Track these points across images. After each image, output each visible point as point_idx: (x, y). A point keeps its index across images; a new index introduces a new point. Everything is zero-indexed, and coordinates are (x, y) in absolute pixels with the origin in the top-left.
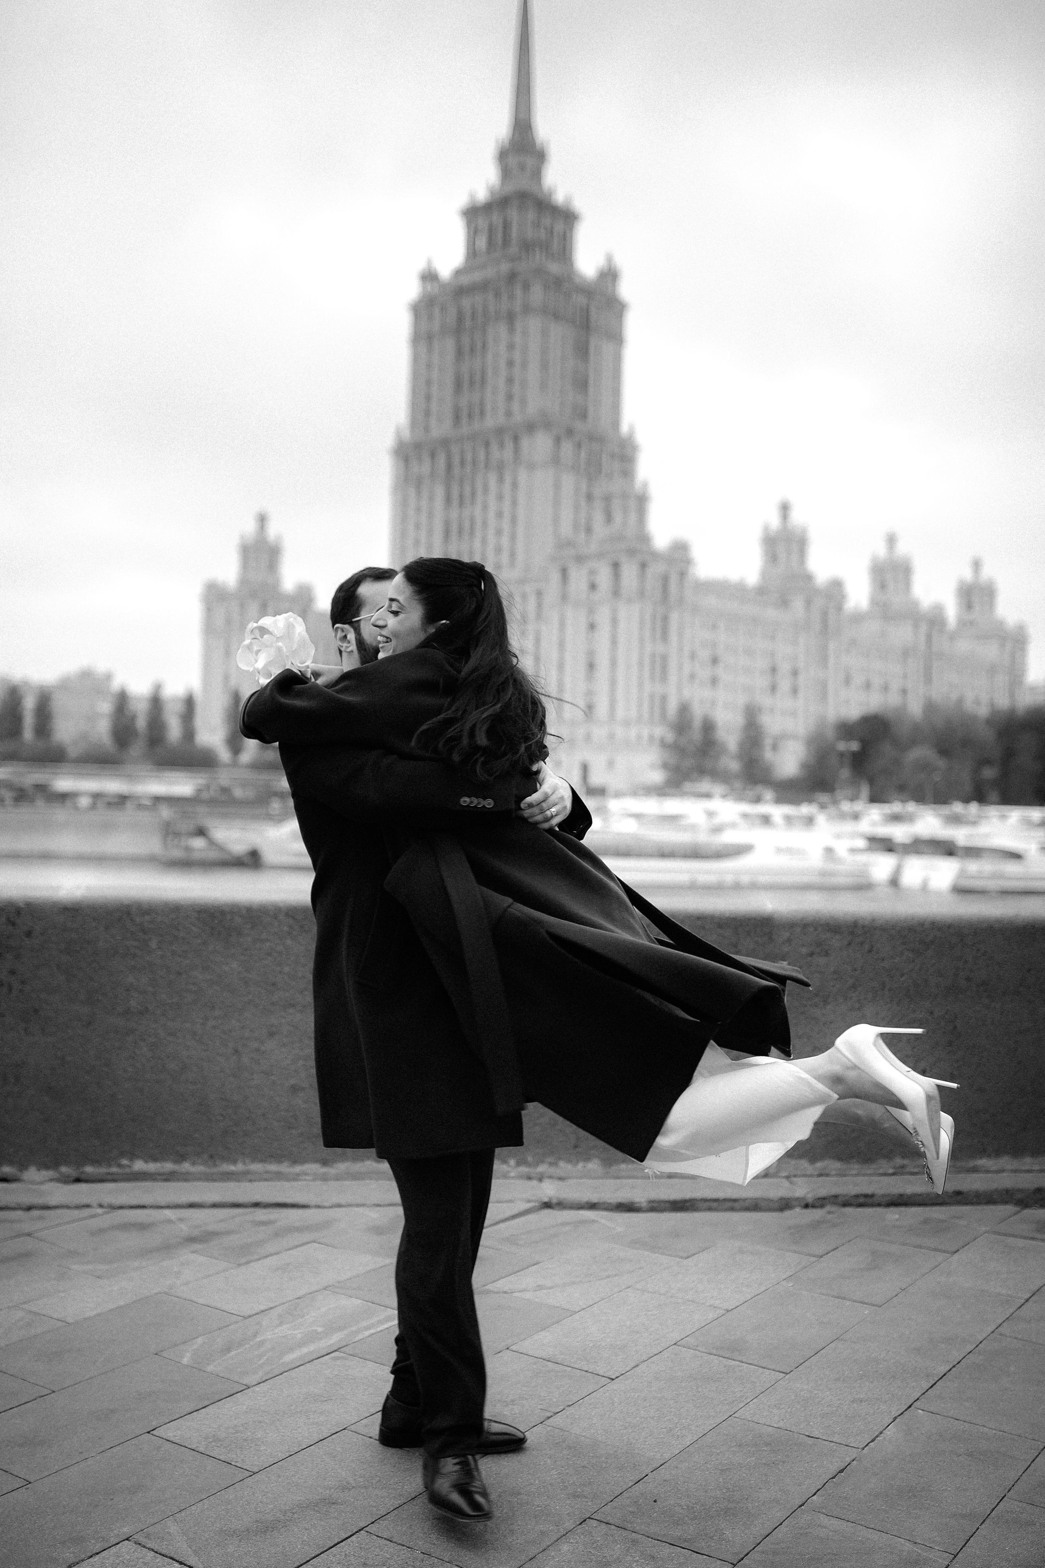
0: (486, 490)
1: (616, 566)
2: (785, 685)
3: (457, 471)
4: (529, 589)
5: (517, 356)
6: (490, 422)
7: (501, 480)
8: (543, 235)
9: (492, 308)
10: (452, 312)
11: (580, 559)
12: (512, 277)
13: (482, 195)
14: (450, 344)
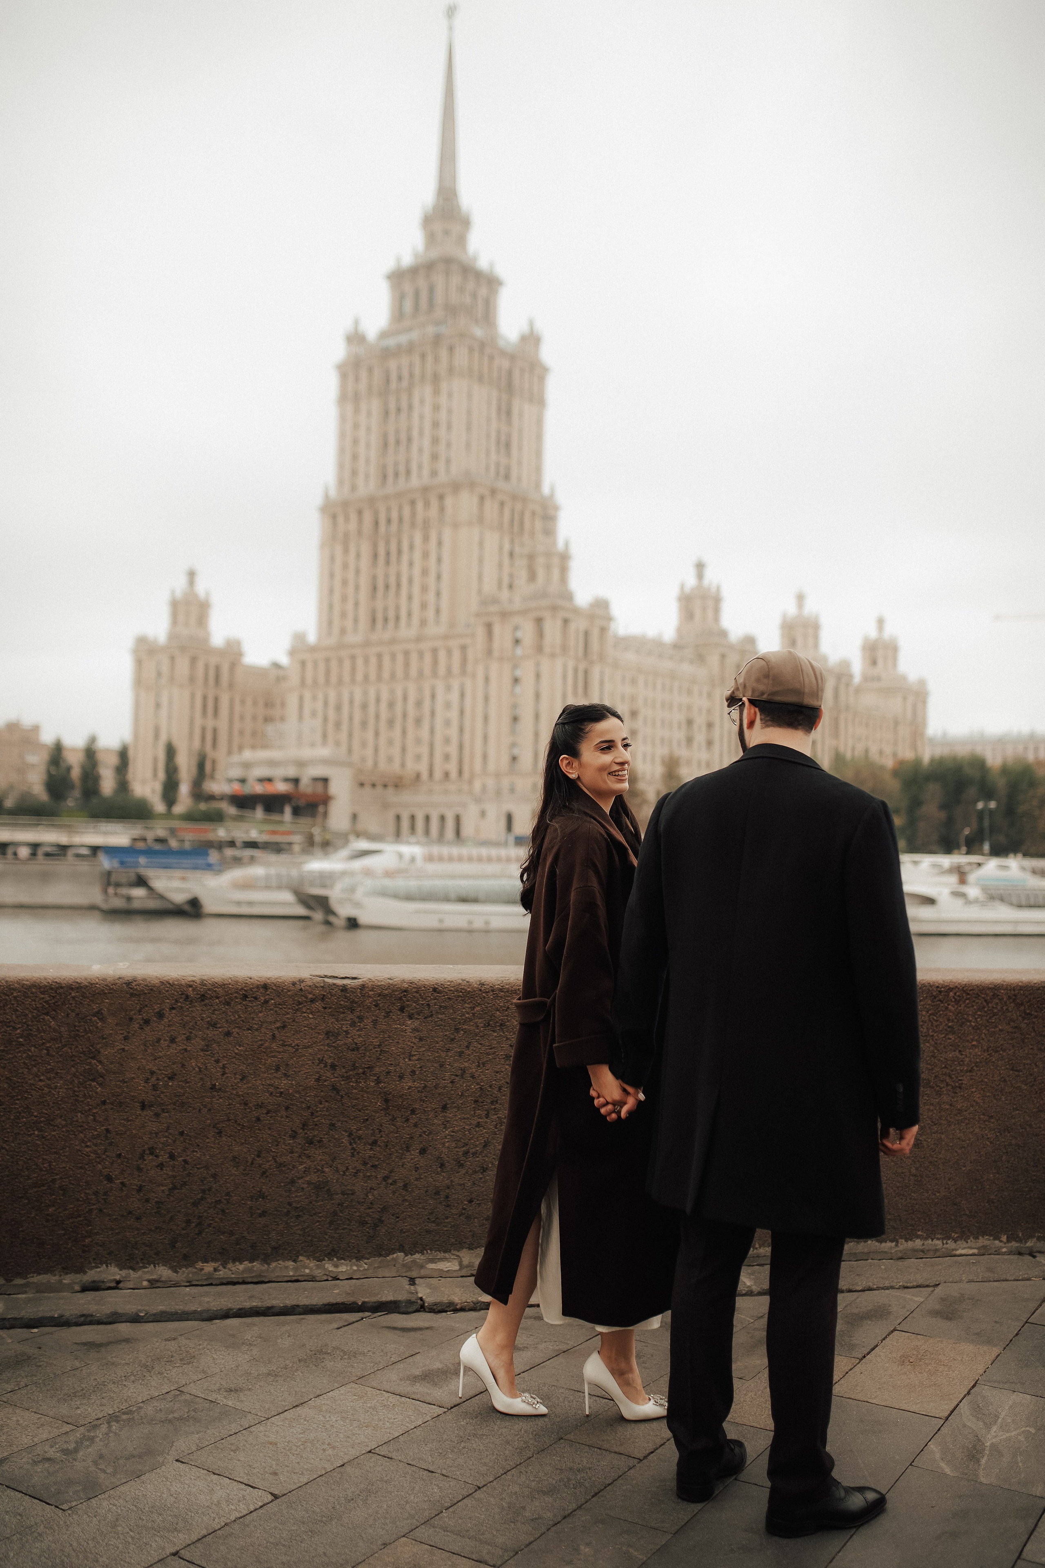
0: (411, 547)
1: (539, 621)
2: (700, 738)
3: (382, 528)
4: (454, 644)
5: (443, 416)
6: (415, 482)
7: (426, 539)
8: (468, 300)
9: (417, 371)
10: (377, 373)
11: (505, 615)
12: (437, 340)
13: (407, 260)
14: (376, 404)
